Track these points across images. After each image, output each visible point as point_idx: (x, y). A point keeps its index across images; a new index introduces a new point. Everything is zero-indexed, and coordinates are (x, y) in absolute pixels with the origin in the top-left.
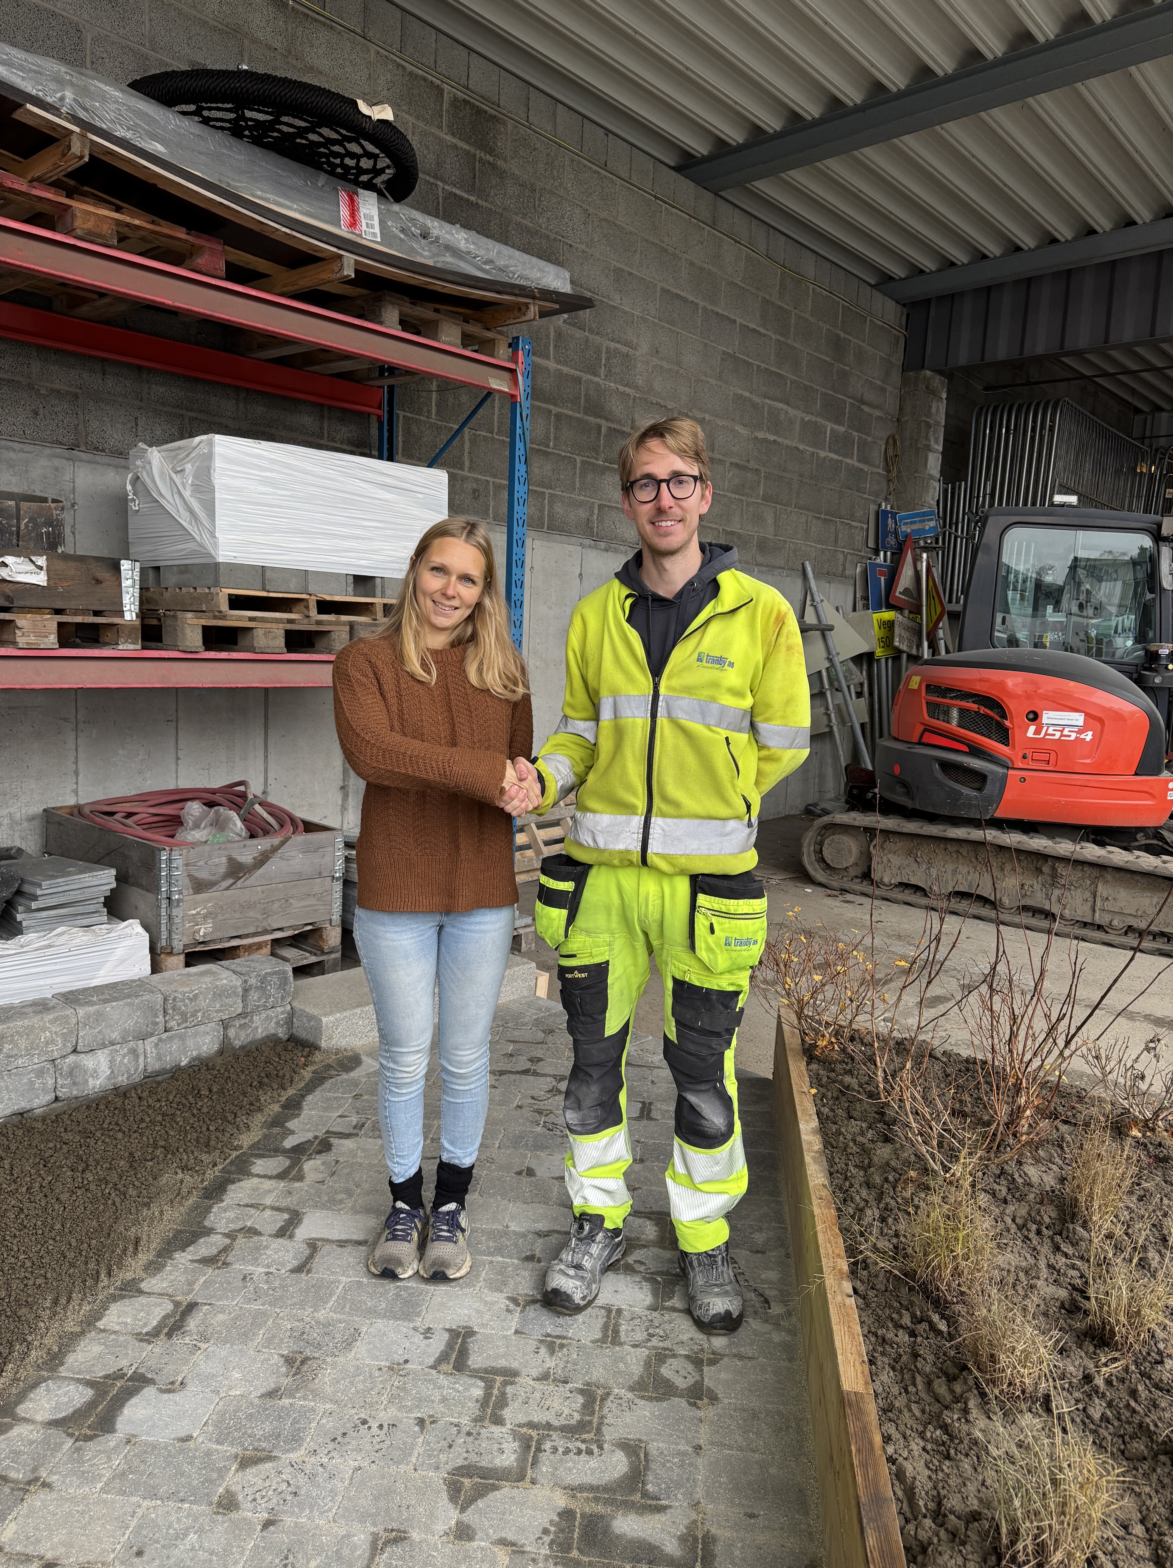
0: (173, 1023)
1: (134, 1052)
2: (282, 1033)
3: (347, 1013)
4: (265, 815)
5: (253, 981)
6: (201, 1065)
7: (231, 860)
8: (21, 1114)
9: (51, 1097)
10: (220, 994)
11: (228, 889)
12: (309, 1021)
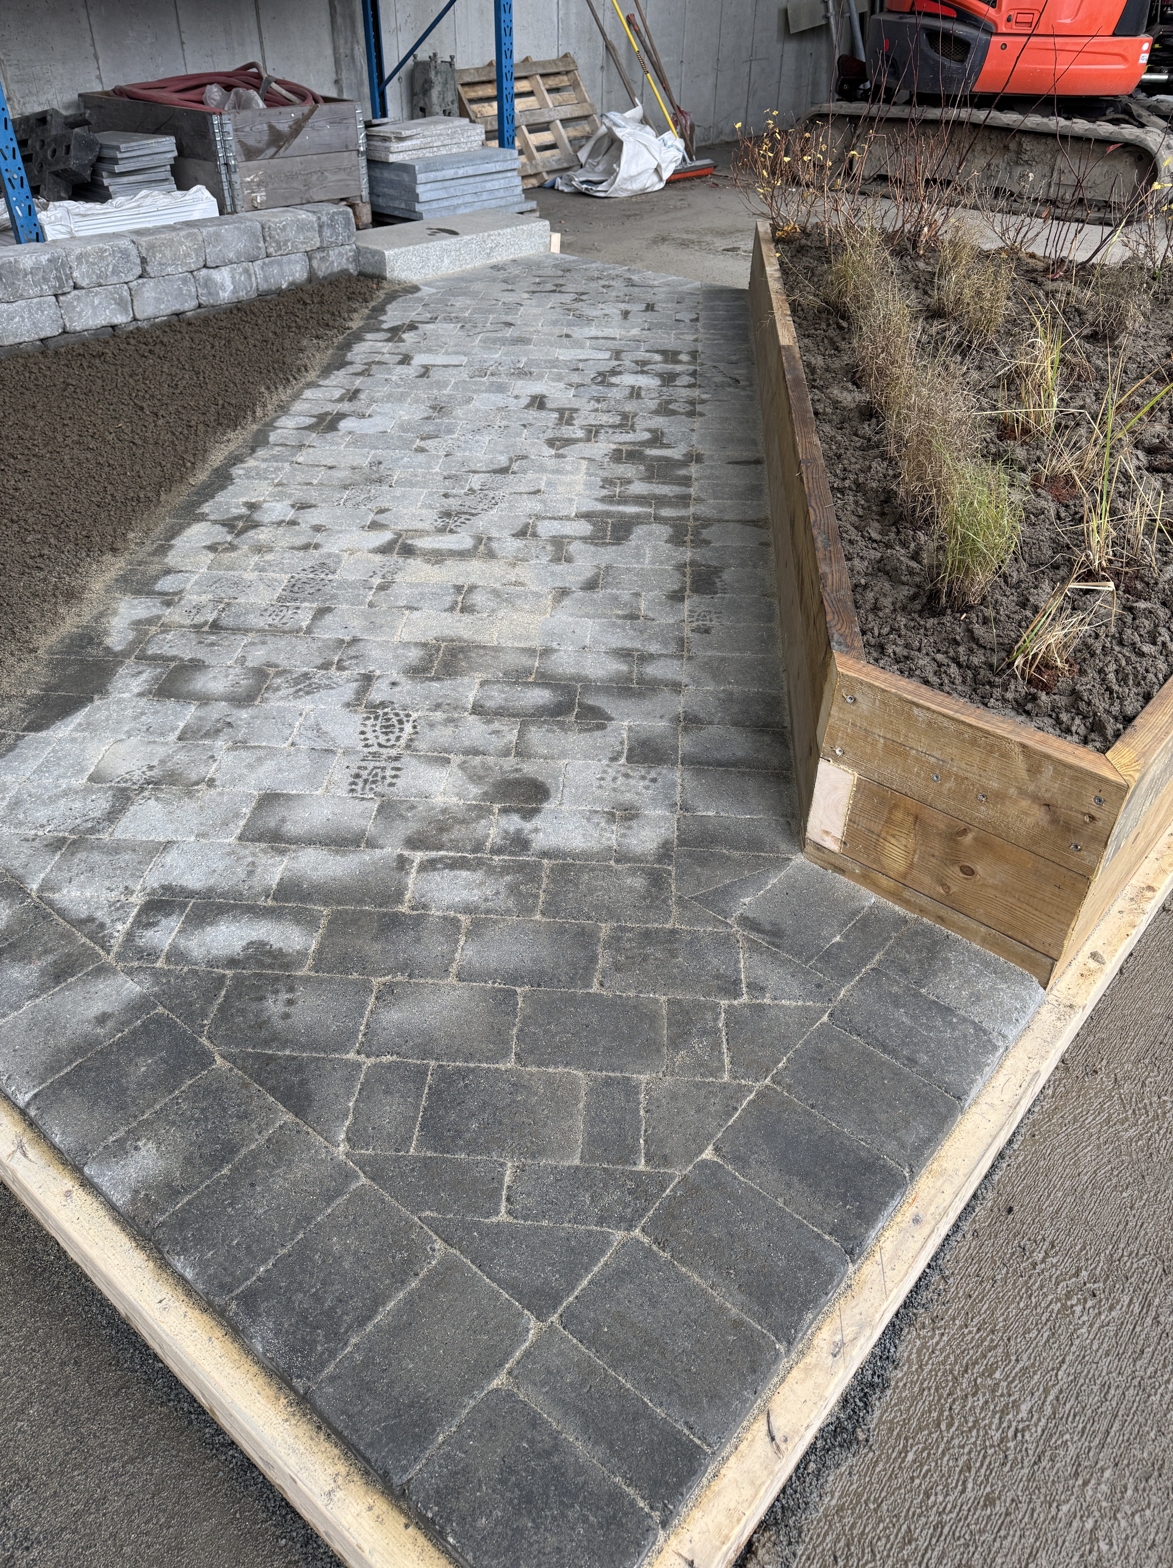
0: (271, 250)
1: (246, 271)
2: (352, 269)
3: (403, 249)
4: (284, 92)
5: (324, 218)
6: (296, 289)
7: (271, 127)
8: (177, 315)
9: (194, 303)
10: (302, 227)
11: (272, 157)
12: (373, 257)
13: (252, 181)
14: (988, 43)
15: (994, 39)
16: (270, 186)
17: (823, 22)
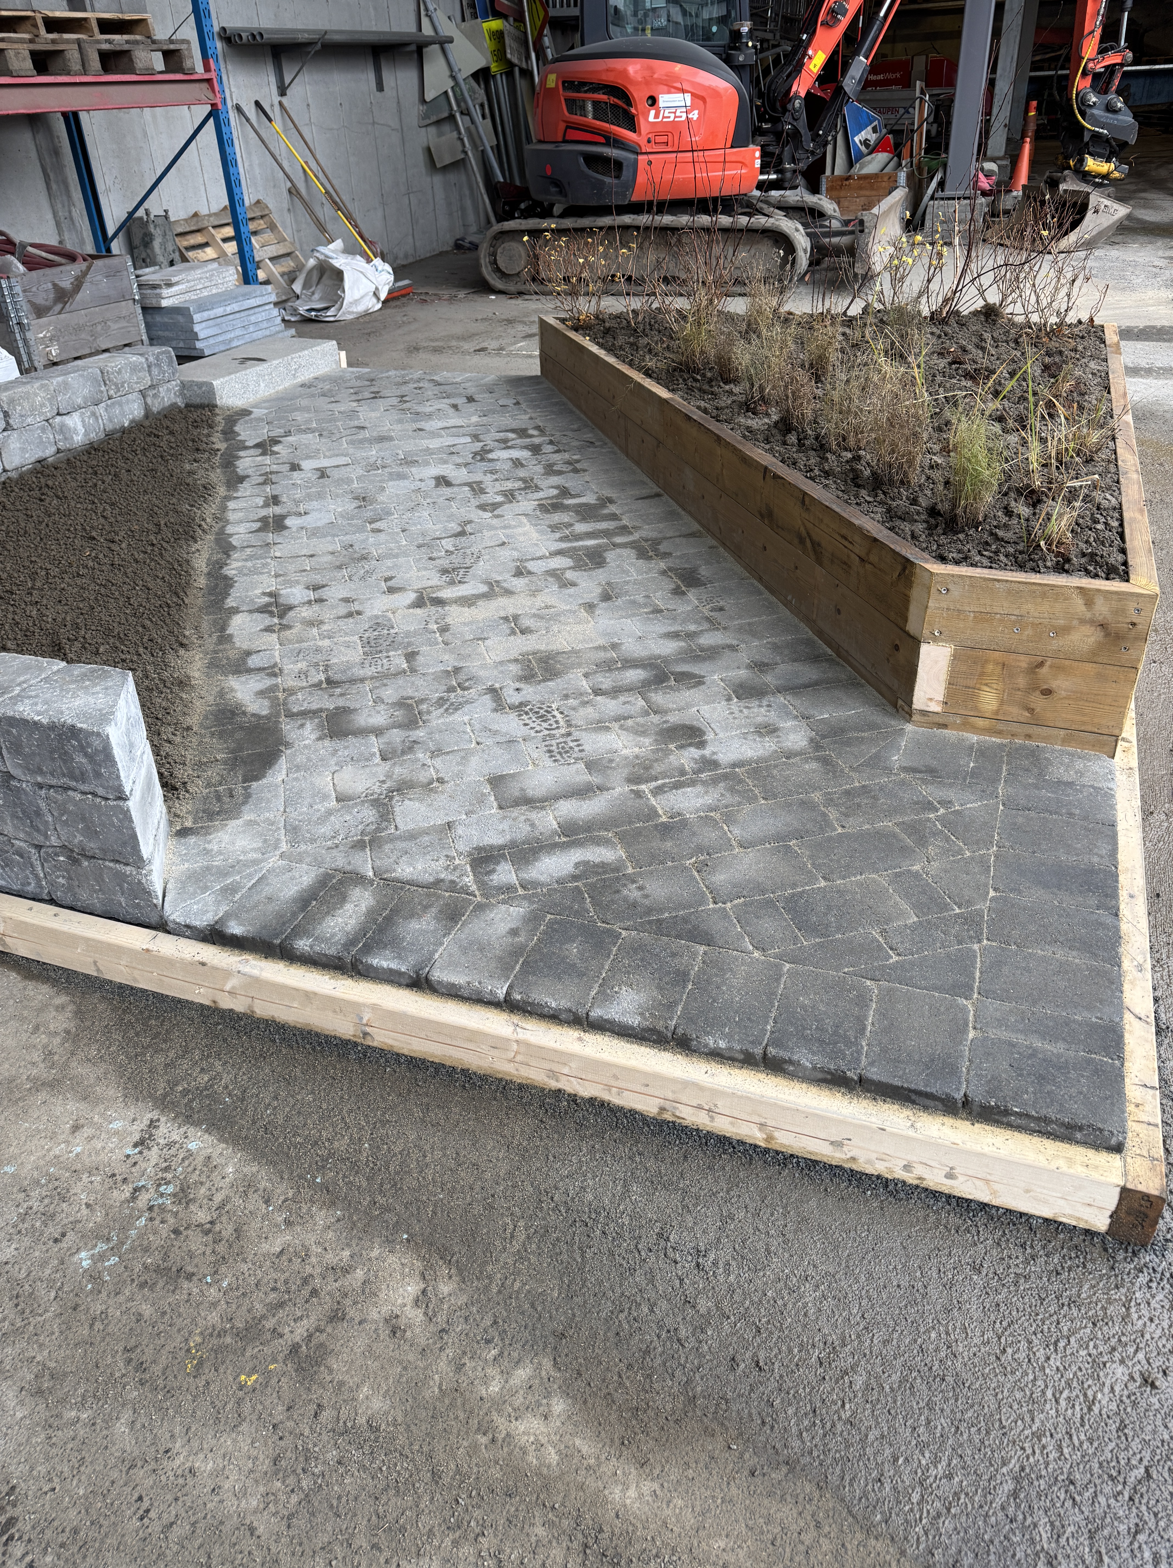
0: (112, 392)
1: (93, 414)
2: (180, 402)
3: (227, 378)
4: (44, 254)
5: (151, 359)
6: (137, 426)
7: (55, 285)
8: (39, 462)
9: (53, 449)
10: (134, 369)
11: (60, 313)
12: (200, 388)
13: (45, 337)
14: (636, 161)
15: (640, 157)
16: (62, 340)
17: (462, 156)
